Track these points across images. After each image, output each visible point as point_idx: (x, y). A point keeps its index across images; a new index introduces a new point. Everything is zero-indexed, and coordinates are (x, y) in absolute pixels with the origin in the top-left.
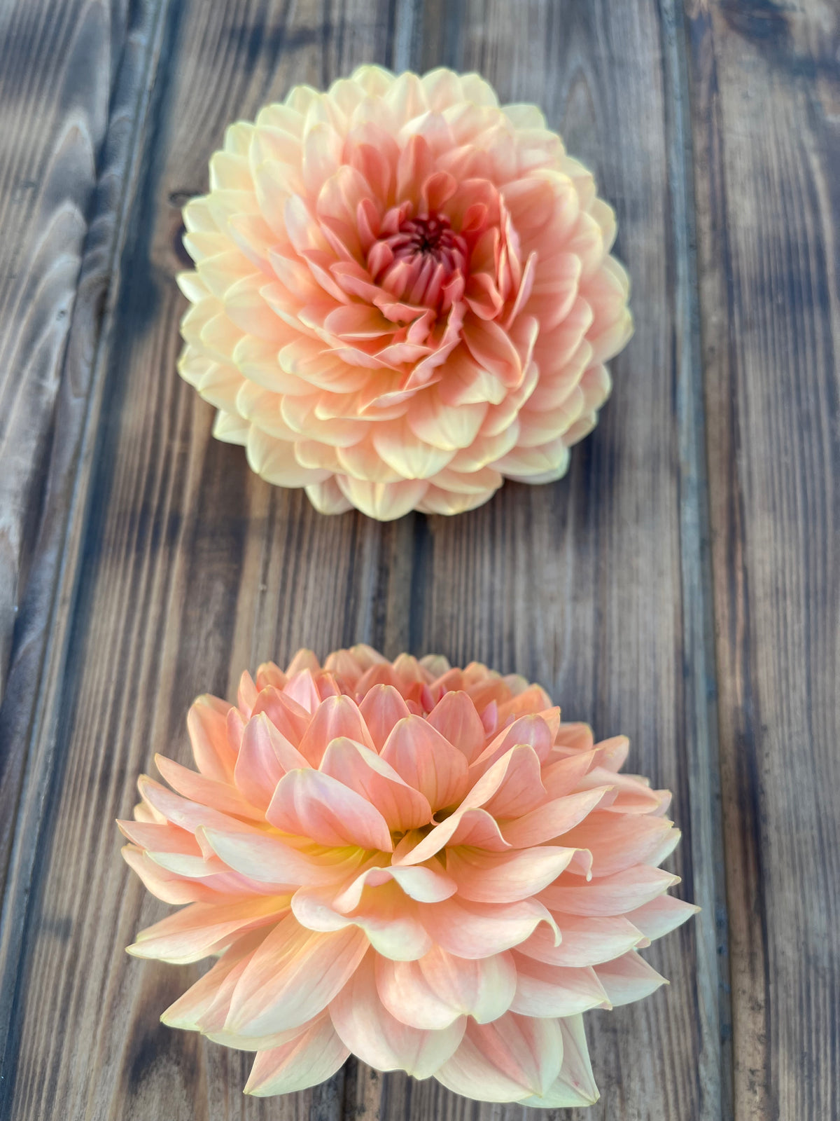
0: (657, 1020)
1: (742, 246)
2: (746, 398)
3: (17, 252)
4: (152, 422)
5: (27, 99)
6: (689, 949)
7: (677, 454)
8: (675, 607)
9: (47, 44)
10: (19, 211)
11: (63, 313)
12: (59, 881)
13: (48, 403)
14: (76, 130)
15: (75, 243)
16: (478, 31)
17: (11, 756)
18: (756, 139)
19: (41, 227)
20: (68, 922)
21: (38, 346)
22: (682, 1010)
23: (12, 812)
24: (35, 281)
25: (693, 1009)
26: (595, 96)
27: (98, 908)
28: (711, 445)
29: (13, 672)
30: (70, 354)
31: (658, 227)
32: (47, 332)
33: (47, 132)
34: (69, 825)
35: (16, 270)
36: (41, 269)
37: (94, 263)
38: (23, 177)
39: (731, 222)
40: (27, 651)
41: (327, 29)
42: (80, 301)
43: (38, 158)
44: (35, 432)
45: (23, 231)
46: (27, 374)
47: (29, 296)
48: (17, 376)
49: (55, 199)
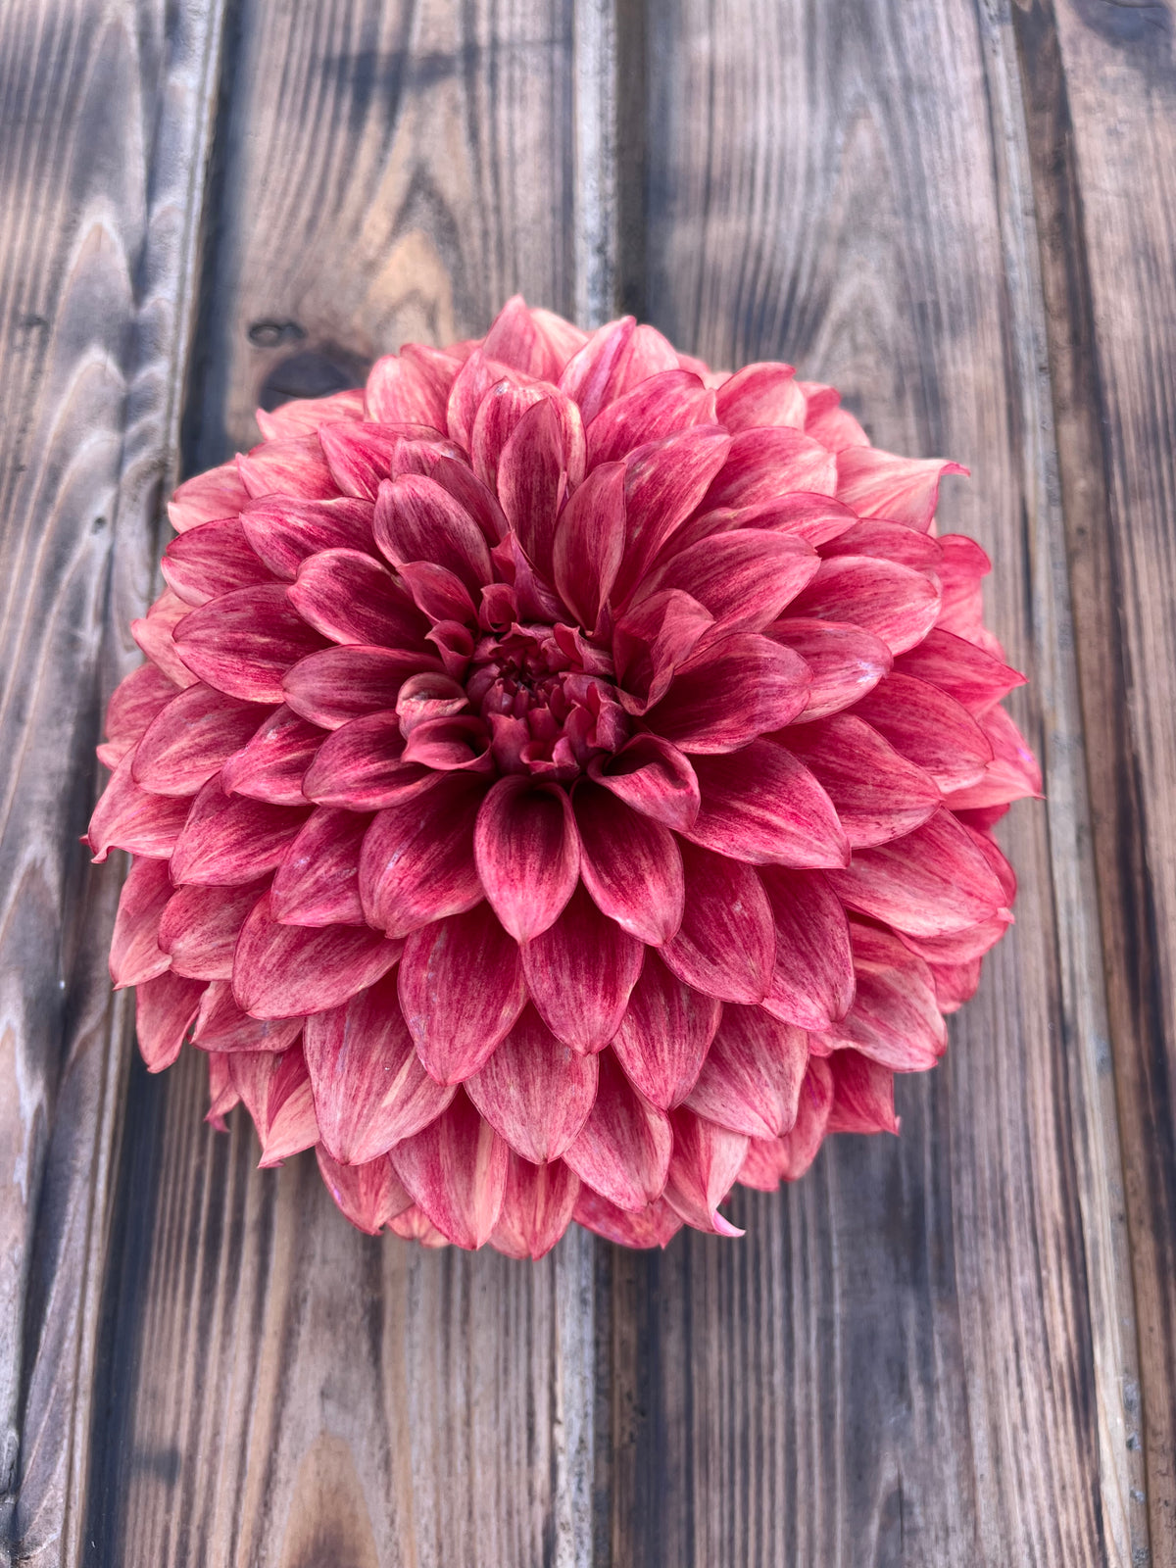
0: (1045, 1555)
1: (1121, 370)
2: (1138, 606)
3: (23, 430)
5: (21, 185)
6: (1089, 1451)
7: (1038, 701)
8: (1046, 935)
9: (45, 93)
10: (22, 361)
11: (100, 522)
12: (156, 1396)
13: (87, 664)
14: (99, 230)
15: (109, 413)
16: (702, 45)
17: (71, 1207)
18: (1133, 200)
19: (58, 390)
20: (174, 1452)
21: (67, 576)
22: (1080, 1538)
23: (78, 1291)
24: (54, 475)
25: (1096, 1536)
26: (885, 143)
27: (216, 1434)
28: (1086, 680)
29: (64, 1081)
30: (115, 585)
31: (993, 345)
32: (78, 554)
33: (54, 235)
34: (164, 1310)
35: (25, 461)
36: (64, 454)
37: (142, 439)
38: (23, 309)
39: (1101, 330)
40: (83, 1049)
41: (470, 51)
42: (125, 499)
43: (45, 279)
44: (70, 711)
45: (30, 397)
46: (53, 623)
47: (47, 498)
48: (39, 623)
49: (78, 344)
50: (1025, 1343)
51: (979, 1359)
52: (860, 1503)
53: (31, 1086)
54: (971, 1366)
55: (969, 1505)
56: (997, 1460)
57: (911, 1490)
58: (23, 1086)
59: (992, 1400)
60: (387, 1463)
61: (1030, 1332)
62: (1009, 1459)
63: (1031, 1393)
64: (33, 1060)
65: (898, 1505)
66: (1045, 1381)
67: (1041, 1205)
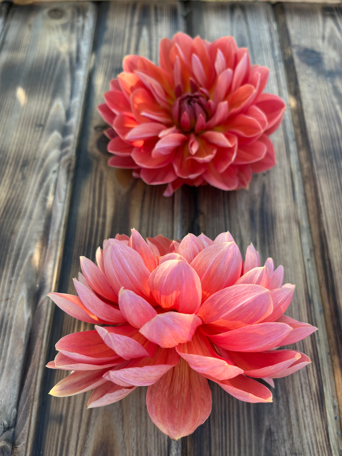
0: (313, 448)
1: (314, 139)
2: (322, 194)
3: (36, 150)
4: (90, 211)
6: (324, 417)
7: (298, 216)
10: (37, 135)
11: (54, 172)
13: (49, 205)
14: (58, 106)
15: (58, 146)
17: (36, 346)
18: (315, 101)
19: (46, 141)
20: (61, 416)
21: (45, 184)
22: (323, 443)
23: (36, 370)
24: (43, 160)
25: (328, 443)
27: (74, 410)
28: (310, 213)
29: (37, 311)
30: (58, 186)
32: (48, 179)
33: (47, 107)
34: (61, 374)
35: (37, 156)
36: (46, 155)
37: (66, 153)
38: (38, 123)
39: (308, 130)
40: (42, 303)
42: (61, 167)
43: (44, 116)
44: (44, 216)
45: (39, 142)
46: (41, 195)
47: (41, 166)
48: (37, 195)
49: (51, 130)
50: (304, 386)
51: (291, 390)
52: (259, 432)
53: (27, 312)
54: (289, 393)
55: (290, 433)
56: (298, 420)
57: (273, 428)
58: (25, 313)
59: (295, 402)
60: (123, 419)
61: (305, 383)
62: (301, 420)
63: (306, 400)
64: (28, 305)
65: (270, 433)
66: (310, 397)
67: (306, 347)
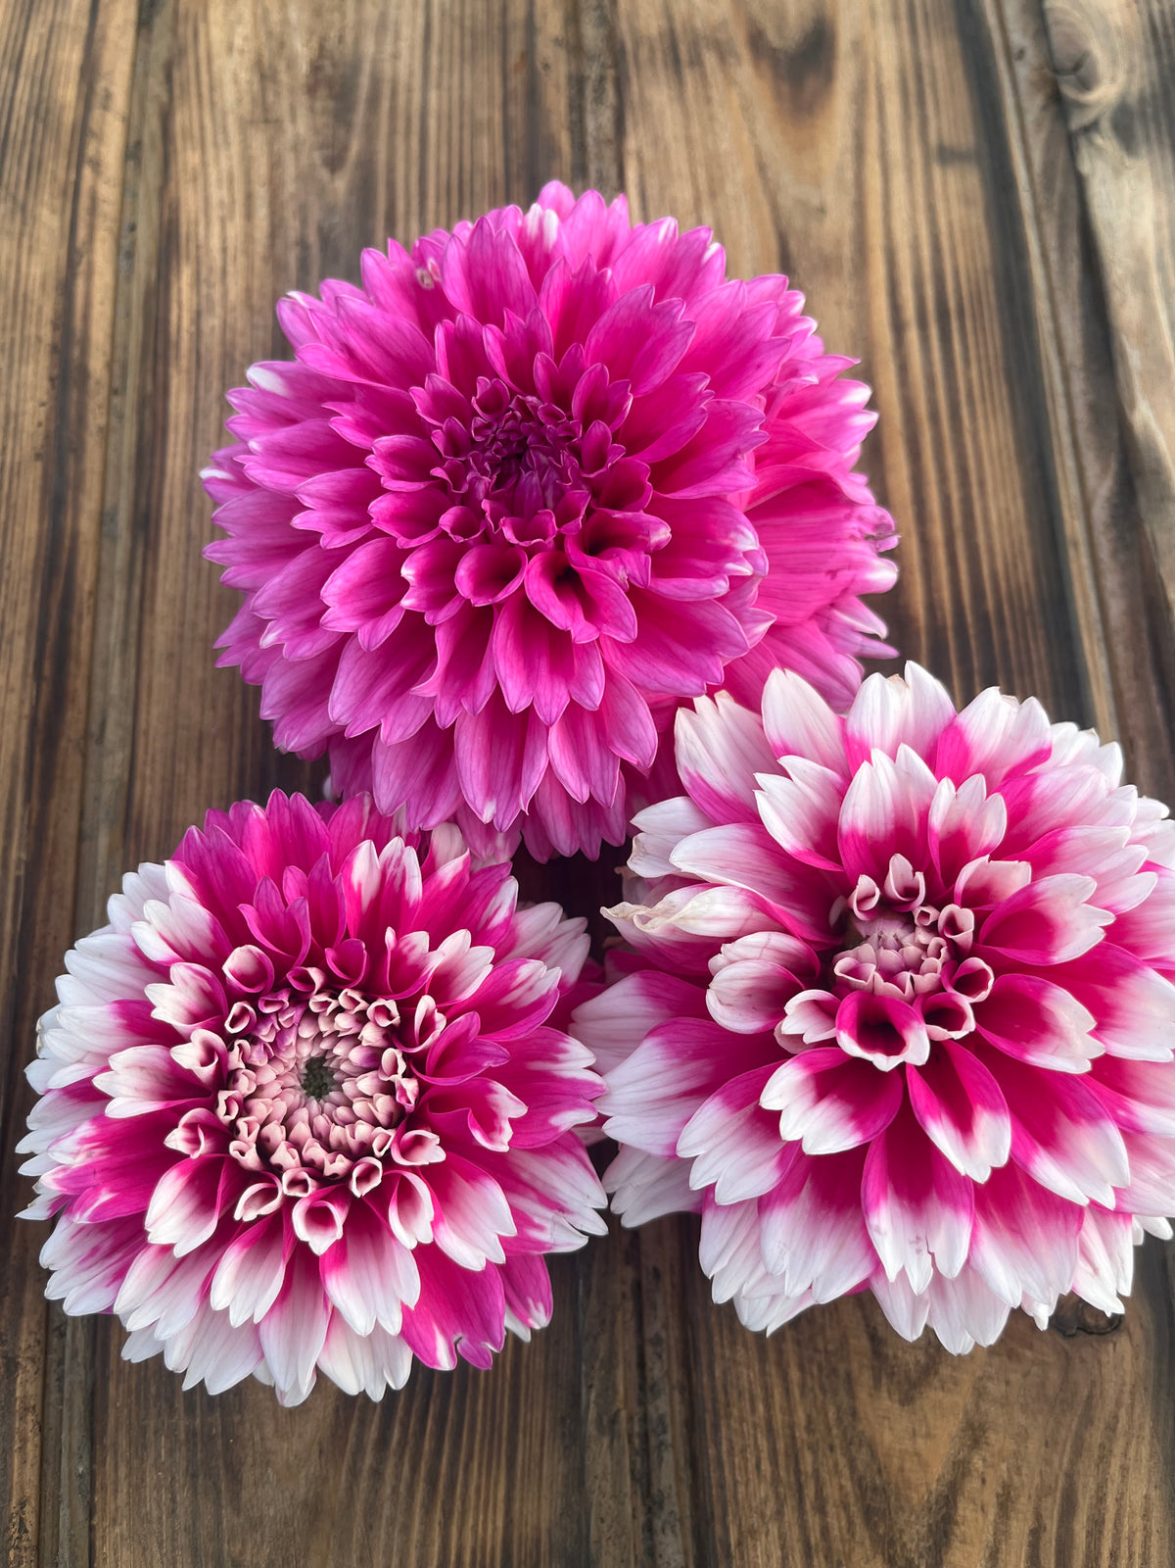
50: (216, 277)
51: (258, 263)
52: (366, 166)
53: (1146, 426)
54: (265, 259)
55: (275, 164)
56: (249, 197)
57: (324, 174)
58: (1154, 425)
59: (249, 237)
61: (210, 285)
62: (239, 196)
63: (215, 243)
64: (1153, 447)
65: (334, 163)
66: (203, 251)
67: (189, 380)
